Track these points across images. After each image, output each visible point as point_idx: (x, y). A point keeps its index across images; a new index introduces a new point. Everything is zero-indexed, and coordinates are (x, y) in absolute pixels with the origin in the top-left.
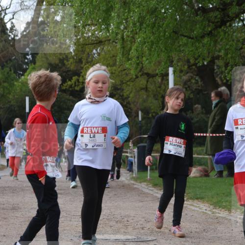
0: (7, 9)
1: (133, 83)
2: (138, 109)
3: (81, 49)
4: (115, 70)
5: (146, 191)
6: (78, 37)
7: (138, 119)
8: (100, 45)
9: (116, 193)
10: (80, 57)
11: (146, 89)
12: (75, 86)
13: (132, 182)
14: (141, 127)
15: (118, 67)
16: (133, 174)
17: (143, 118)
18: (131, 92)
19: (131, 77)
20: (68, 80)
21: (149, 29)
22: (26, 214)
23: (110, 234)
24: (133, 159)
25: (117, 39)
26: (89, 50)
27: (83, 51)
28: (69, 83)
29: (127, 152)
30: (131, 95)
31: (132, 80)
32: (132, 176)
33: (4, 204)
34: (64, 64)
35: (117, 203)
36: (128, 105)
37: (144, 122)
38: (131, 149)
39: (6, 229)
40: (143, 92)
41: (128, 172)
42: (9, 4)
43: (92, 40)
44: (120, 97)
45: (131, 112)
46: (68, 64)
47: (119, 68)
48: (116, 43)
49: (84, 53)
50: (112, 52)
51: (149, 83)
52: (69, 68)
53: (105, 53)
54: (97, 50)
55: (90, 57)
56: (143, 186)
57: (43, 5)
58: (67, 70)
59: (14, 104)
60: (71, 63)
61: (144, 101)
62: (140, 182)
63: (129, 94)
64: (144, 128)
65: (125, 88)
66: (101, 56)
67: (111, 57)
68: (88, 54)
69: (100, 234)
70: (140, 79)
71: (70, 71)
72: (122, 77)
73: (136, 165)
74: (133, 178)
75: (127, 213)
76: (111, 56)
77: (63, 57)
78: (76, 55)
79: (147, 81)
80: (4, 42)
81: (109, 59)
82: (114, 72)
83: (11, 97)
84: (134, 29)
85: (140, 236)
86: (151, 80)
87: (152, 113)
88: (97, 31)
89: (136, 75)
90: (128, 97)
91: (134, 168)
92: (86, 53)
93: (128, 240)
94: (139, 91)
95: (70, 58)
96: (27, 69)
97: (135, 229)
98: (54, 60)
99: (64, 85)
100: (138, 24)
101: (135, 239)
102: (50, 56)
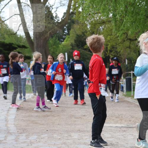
1: (122, 44)
2: (125, 58)
4: (112, 38)
5: (132, 101)
6: (92, 20)
8: (104, 24)
10: (93, 31)
11: (130, 47)
13: (124, 97)
14: (127, 68)
16: (124, 93)
17: (128, 63)
18: (121, 49)
23: (113, 124)
24: (124, 85)
26: (98, 27)
27: (95, 28)
34: (85, 35)
35: (116, 108)
36: (120, 57)
37: (129, 65)
39: (59, 121)
40: (128, 49)
42: (54, 3)
43: (99, 21)
45: (122, 60)
46: (87, 35)
47: (114, 36)
50: (110, 28)
53: (107, 28)
55: (99, 31)
56: (130, 99)
57: (72, 3)
60: (88, 34)
62: (128, 97)
65: (118, 47)
66: (105, 30)
67: (110, 31)
68: (97, 29)
69: (108, 123)
70: (126, 42)
74: (124, 95)
75: (121, 113)
76: (110, 30)
77: (84, 31)
78: (91, 30)
79: (130, 43)
80: (52, 24)
82: (111, 38)
84: (122, 15)
85: (128, 125)
86: (132, 42)
87: (134, 60)
88: (101, 16)
89: (124, 40)
90: (120, 52)
91: (124, 89)
92: (96, 29)
93: (122, 127)
94: (125, 49)
95: (88, 32)
96: (65, 38)
97: (126, 121)
98: (79, 33)
99: (85, 46)
100: (124, 12)
101: (126, 126)
102: (77, 31)
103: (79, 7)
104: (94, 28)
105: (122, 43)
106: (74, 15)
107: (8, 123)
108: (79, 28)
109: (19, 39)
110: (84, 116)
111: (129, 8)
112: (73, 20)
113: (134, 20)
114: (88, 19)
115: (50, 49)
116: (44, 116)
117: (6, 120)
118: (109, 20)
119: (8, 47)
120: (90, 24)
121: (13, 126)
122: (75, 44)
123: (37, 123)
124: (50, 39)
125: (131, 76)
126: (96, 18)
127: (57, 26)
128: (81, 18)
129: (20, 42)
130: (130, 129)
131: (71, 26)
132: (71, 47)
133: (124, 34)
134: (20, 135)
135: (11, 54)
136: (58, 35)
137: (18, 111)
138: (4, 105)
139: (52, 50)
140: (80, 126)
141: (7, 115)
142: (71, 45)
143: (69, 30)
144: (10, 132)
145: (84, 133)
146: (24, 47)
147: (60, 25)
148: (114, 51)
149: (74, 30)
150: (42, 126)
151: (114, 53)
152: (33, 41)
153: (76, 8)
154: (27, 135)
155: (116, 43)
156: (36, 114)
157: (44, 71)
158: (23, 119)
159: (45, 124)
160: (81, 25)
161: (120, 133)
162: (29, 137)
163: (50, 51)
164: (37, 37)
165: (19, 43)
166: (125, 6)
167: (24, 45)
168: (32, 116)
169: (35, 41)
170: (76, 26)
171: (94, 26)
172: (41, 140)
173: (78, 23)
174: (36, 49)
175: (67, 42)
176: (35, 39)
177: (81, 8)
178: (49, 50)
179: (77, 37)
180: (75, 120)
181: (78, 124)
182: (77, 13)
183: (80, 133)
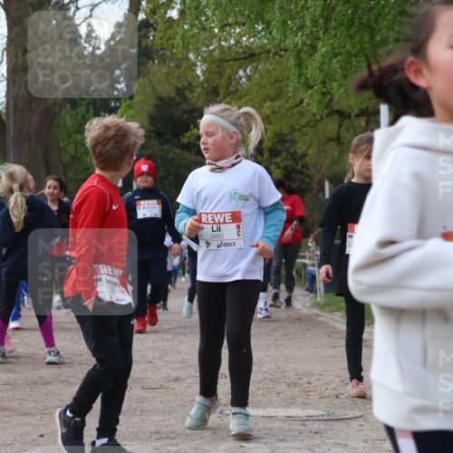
1: (314, 130)
2: (322, 176)
3: (216, 70)
4: (280, 107)
6: (211, 48)
7: (324, 196)
8: (252, 61)
9: (286, 332)
10: (214, 84)
11: (338, 140)
13: (315, 311)
15: (284, 100)
16: (316, 297)
18: (310, 146)
19: (309, 118)
20: (192, 127)
21: (342, 29)
23: (278, 407)
24: (316, 269)
25: (281, 50)
26: (230, 70)
27: (220, 74)
29: (304, 257)
30: (311, 152)
31: (311, 124)
32: (314, 301)
33: (81, 355)
34: (185, 99)
35: (288, 351)
36: (304, 170)
38: (312, 252)
40: (332, 145)
41: (308, 293)
43: (237, 53)
44: (290, 157)
45: (311, 183)
46: (193, 97)
47: (287, 101)
48: (280, 56)
49: (222, 76)
50: (274, 73)
51: (342, 128)
52: (194, 104)
53: (261, 75)
55: (233, 83)
56: (336, 317)
58: (190, 108)
60: (199, 95)
61: (335, 162)
62: (331, 312)
63: (308, 150)
65: (298, 139)
66: (254, 82)
67: (271, 84)
68: (230, 78)
69: (259, 405)
70: (326, 121)
72: (293, 119)
74: (316, 305)
75: (307, 369)
76: (273, 80)
77: (183, 86)
78: (207, 80)
79: (340, 126)
81: (268, 86)
82: (277, 109)
84: (314, 30)
85: (332, 410)
86: (346, 123)
88: (244, 35)
90: (304, 155)
91: (318, 286)
92: (226, 77)
93: (310, 418)
94: (324, 144)
95: (197, 87)
96: (118, 107)
97: (324, 397)
98: (166, 90)
99: (186, 134)
100: (321, 21)
101: (323, 415)
102: (159, 84)
103: (169, 4)
104: (219, 72)
105: (312, 127)
106: (149, 32)
108: (168, 74)
110: (176, 379)
112: (147, 46)
115: (62, 145)
116: (32, 382)
118: (269, 48)
120: (204, 60)
122: (153, 128)
123: (6, 409)
124: (63, 112)
128: (178, 41)
130: (337, 425)
131: (141, 69)
139: (71, 149)
145: (174, 441)
148: (283, 153)
149: (150, 81)
150: (25, 419)
151: (286, 159)
152: (4, 117)
153: (160, 9)
155: (293, 127)
159: (34, 411)
160: (172, 64)
161: (302, 440)
163: (63, 153)
164: (20, 103)
169: (12, 119)
170: (155, 68)
171: (218, 66)
173: (163, 60)
174: (14, 143)
176: (12, 112)
178: (60, 149)
179: (156, 106)
180: (143, 395)
181: (155, 412)
182: (161, 24)
183: (159, 444)
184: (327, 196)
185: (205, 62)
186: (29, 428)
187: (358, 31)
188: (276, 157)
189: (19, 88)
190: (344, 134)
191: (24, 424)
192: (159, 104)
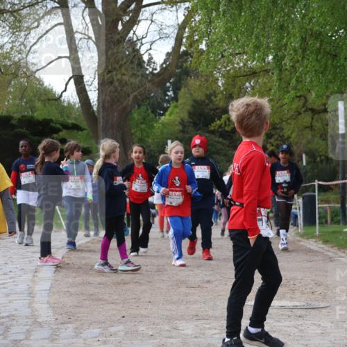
0: (143, 38)
1: (295, 121)
2: (301, 151)
3: (232, 83)
5: (316, 248)
6: (228, 68)
7: (302, 163)
8: (254, 77)
10: (230, 92)
11: (311, 127)
12: (226, 125)
13: (298, 238)
14: (305, 174)
15: (275, 102)
16: (298, 229)
17: (308, 163)
18: (293, 132)
19: (292, 113)
20: (216, 119)
22: (173, 277)
24: (298, 211)
26: (240, 83)
28: (218, 122)
30: (294, 135)
31: (294, 117)
32: (296, 231)
34: (211, 101)
37: (309, 167)
39: (152, 294)
40: (308, 131)
42: (146, 32)
43: (244, 71)
44: (279, 139)
46: (217, 100)
49: (235, 86)
50: (269, 84)
51: (314, 120)
52: (217, 105)
53: (260, 86)
54: (250, 83)
55: (243, 91)
56: (311, 242)
57: (185, 32)
58: (215, 107)
59: (155, 149)
60: (220, 99)
61: (309, 142)
62: (308, 239)
63: (291, 134)
64: (309, 174)
65: (285, 127)
66: (256, 90)
68: (240, 88)
70: (303, 115)
71: (219, 108)
72: (281, 114)
73: (302, 219)
74: (298, 234)
75: (293, 275)
76: (268, 89)
77: (210, 93)
78: (225, 89)
79: (312, 119)
80: (140, 77)
81: (265, 93)
83: (150, 141)
85: (309, 302)
86: (316, 116)
87: (320, 156)
88: (249, 60)
89: (298, 112)
90: (289, 137)
91: (299, 221)
92: (237, 87)
93: (295, 307)
94: (302, 130)
95: (219, 94)
96: (168, 107)
97: (304, 294)
98: (199, 96)
99: (212, 125)
100: (300, 51)
101: (304, 305)
102: (195, 92)
103: (199, 41)
104: (233, 85)
105: (294, 119)
106: (188, 58)
107: (36, 299)
108: (200, 85)
109: (65, 110)
110: (208, 282)
111: (309, 43)
112: (186, 67)
113: (321, 67)
114: (220, 67)
115: (133, 131)
116: (117, 283)
117: (31, 294)
118: (266, 68)
119: (41, 128)
120: (223, 76)
121: (47, 306)
122: (191, 120)
123: (101, 300)
125: (315, 192)
126: (238, 64)
127: (149, 81)
128: (204, 63)
129: (68, 117)
130: (313, 311)
131: (183, 82)
132: (180, 127)
133: (298, 99)
134: (62, 326)
135: (44, 142)
136: (151, 101)
137: (58, 272)
138: (26, 260)
139: (138, 134)
140: (198, 307)
141: (33, 281)
142: (180, 123)
143: (177, 89)
144: (38, 320)
145: (208, 321)
146: (76, 127)
147: (157, 80)
148: (276, 136)
149: (189, 90)
150: (113, 306)
151: (277, 140)
152: (96, 114)
153: (195, 43)
154: (77, 328)
155: (281, 119)
156: (99, 279)
157: (122, 182)
158: (68, 292)
159: (118, 301)
160: (203, 79)
161: (290, 321)
162: (81, 331)
163: (133, 136)
164: (106, 105)
165: (66, 118)
166: (302, 37)
167: (75, 123)
168: (89, 283)
169: (101, 114)
170: (192, 81)
171: (233, 81)
172: (108, 339)
173: (197, 76)
174: (103, 131)
175: (173, 116)
176: (101, 110)
177: (204, 42)
178: (132, 134)
179: (193, 106)
180: (187, 291)
181: (195, 302)
182: (195, 53)
183: (198, 323)
184: (304, 164)
185: (224, 77)
186: (115, 312)
187: (323, 57)
188: (270, 138)
189: (106, 95)
190: (315, 123)
191: (112, 309)
192: (195, 105)
